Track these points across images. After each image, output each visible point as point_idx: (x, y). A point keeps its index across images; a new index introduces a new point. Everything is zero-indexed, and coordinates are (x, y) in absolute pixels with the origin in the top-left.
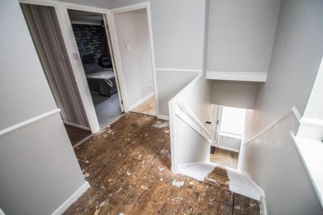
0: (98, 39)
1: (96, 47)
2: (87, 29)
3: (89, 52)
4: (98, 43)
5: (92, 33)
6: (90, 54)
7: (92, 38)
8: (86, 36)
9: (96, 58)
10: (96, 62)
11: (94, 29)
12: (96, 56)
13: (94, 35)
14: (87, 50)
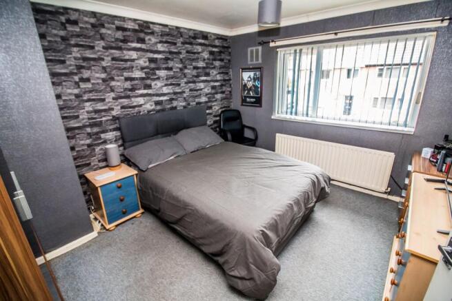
0: (221, 67)
1: (213, 87)
2: (202, 41)
3: (197, 100)
4: (219, 77)
5: (211, 53)
6: (199, 103)
7: (209, 66)
8: (196, 60)
9: (210, 114)
10: (208, 123)
11: (217, 43)
12: (210, 108)
13: (215, 60)
14: (196, 93)
